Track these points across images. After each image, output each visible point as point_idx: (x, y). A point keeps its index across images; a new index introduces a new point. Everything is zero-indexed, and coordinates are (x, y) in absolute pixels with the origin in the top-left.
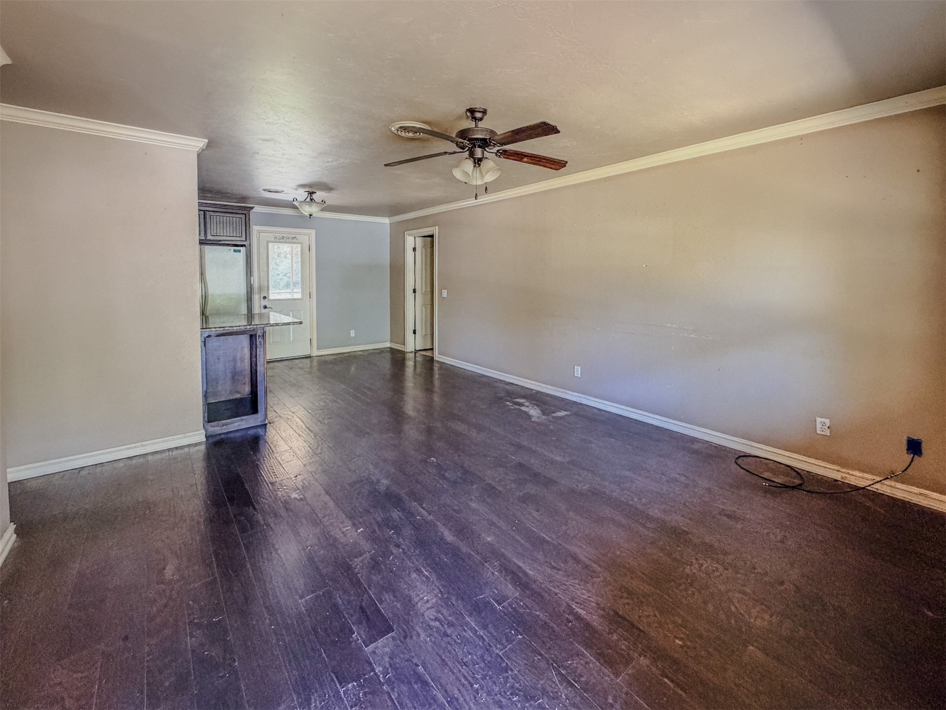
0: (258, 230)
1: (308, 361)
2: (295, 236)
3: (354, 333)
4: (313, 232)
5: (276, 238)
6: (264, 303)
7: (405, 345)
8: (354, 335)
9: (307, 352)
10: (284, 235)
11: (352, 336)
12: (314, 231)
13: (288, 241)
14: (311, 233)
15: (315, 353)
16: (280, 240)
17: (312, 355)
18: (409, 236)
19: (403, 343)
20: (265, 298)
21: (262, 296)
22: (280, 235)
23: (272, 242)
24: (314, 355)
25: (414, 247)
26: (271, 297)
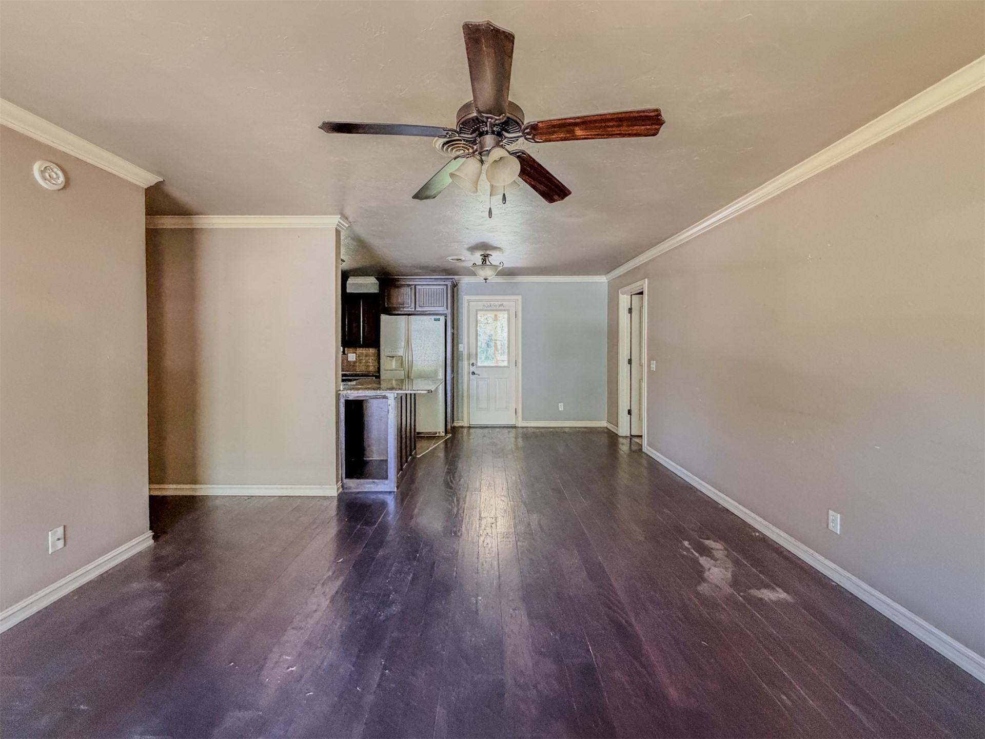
0: (468, 300)
1: (514, 431)
2: (501, 303)
3: (562, 407)
4: (519, 298)
5: (484, 306)
6: (472, 369)
7: (617, 427)
8: (562, 409)
9: (512, 422)
10: (491, 303)
11: (560, 409)
12: (521, 296)
13: (495, 308)
14: (517, 300)
15: (520, 424)
16: (488, 308)
17: (517, 426)
18: (623, 294)
19: (616, 425)
20: (473, 364)
21: (471, 363)
22: (488, 303)
23: (480, 310)
24: (519, 426)
25: (630, 307)
26: (479, 364)
